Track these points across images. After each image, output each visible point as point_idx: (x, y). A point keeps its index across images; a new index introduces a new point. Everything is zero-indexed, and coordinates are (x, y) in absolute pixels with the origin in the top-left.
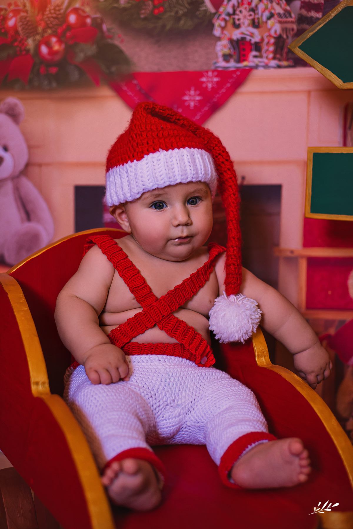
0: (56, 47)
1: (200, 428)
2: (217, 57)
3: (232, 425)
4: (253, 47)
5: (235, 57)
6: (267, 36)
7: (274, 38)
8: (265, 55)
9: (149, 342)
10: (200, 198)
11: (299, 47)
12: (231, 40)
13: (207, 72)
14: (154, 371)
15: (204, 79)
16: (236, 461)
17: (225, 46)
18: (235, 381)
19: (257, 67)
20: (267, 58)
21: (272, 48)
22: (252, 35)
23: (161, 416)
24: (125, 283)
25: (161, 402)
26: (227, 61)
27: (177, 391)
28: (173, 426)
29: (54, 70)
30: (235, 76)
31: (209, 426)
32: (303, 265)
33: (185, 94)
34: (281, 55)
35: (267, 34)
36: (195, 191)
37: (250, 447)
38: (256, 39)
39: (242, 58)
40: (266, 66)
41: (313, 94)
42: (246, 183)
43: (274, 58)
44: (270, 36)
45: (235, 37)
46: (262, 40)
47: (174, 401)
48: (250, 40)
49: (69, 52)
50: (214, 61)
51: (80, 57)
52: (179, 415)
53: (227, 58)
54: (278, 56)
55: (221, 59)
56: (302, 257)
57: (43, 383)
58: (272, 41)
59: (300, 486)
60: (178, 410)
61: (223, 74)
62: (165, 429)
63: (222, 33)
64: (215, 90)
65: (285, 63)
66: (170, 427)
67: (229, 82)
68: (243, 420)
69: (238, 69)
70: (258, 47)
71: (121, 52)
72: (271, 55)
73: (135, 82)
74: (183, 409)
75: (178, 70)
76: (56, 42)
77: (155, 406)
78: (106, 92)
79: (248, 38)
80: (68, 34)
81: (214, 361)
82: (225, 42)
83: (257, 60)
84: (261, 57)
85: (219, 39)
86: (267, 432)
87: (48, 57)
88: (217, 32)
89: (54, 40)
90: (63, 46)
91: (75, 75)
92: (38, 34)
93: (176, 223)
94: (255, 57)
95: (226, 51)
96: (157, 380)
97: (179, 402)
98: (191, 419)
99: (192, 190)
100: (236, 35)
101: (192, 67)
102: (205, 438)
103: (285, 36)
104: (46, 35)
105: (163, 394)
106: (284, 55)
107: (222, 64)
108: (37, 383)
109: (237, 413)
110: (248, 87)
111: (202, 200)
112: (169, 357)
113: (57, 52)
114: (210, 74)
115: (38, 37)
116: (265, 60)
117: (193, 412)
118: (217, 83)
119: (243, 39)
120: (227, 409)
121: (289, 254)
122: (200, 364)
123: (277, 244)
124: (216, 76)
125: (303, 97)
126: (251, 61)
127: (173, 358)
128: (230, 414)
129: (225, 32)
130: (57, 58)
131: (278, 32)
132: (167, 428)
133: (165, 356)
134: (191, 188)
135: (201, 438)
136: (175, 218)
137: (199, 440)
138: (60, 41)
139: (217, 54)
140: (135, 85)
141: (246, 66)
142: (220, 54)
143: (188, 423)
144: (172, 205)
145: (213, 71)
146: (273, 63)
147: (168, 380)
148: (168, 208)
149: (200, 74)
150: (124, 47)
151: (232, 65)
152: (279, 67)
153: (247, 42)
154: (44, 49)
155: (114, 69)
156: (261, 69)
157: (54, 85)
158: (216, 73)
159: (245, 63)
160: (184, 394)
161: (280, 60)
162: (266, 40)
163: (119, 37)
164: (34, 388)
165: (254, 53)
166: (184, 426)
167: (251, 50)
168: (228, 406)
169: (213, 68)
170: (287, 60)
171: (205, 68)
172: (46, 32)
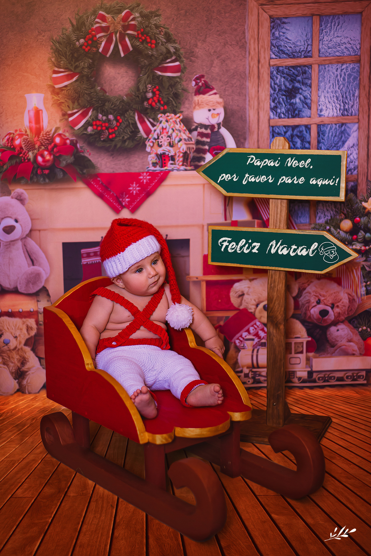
0: (48, 158)
1: (166, 381)
2: (149, 164)
3: (184, 377)
4: (170, 158)
5: (160, 164)
6: (178, 152)
7: (182, 153)
8: (177, 163)
9: (139, 338)
10: (157, 260)
11: (202, 172)
12: (157, 155)
13: (143, 173)
14: (142, 353)
15: (141, 177)
16: (189, 393)
17: (153, 158)
18: (181, 356)
19: (173, 170)
20: (178, 164)
21: (181, 159)
22: (169, 151)
23: (147, 375)
24: (126, 308)
25: (147, 368)
26: (155, 167)
27: (154, 363)
28: (152, 380)
29: (47, 172)
30: (159, 175)
31: (172, 379)
32: (204, 285)
33: (130, 187)
34: (187, 163)
35: (178, 151)
36: (155, 258)
37: (195, 387)
38: (172, 153)
39: (163, 165)
40: (178, 170)
41: (206, 186)
42: (168, 238)
43: (183, 165)
44: (180, 152)
45: (159, 153)
46: (175, 154)
47: (153, 368)
48: (168, 154)
49: (56, 160)
50: (148, 167)
51: (63, 164)
52: (156, 375)
53: (154, 164)
54: (185, 164)
55: (151, 165)
56: (203, 281)
57: (91, 364)
58: (181, 155)
59: (218, 405)
60: (155, 373)
61: (153, 175)
62: (149, 382)
63: (151, 150)
64: (148, 184)
65: (189, 168)
66: (151, 381)
67: (156, 179)
68: (189, 375)
69: (161, 171)
70: (173, 158)
71: (90, 160)
72: (181, 163)
73: (99, 179)
74: (157, 371)
75: (125, 172)
76: (47, 154)
77: (144, 371)
78: (81, 185)
79: (167, 153)
80: (55, 150)
81: (170, 347)
82: (153, 155)
83: (173, 166)
84: (175, 164)
85: (149, 153)
86: (200, 379)
87: (42, 163)
88: (148, 149)
89: (46, 153)
90: (52, 157)
91: (60, 175)
92: (35, 149)
93: (151, 276)
94: (172, 164)
95: (154, 161)
96: (145, 357)
97: (156, 368)
98: (161, 377)
99: (153, 258)
100: (160, 151)
101: (134, 170)
102: (169, 386)
103: (189, 152)
104: (40, 150)
105: (148, 364)
106: (189, 163)
107: (152, 168)
108: (88, 364)
109: (186, 372)
110: (167, 182)
111: (158, 261)
112: (148, 346)
113: (48, 161)
114: (145, 174)
115: (36, 151)
116: (177, 166)
117: (162, 373)
118: (149, 179)
119: (164, 153)
120: (180, 370)
121: (195, 279)
122: (162, 349)
123: (189, 274)
124: (149, 176)
125: (201, 188)
126: (169, 167)
127: (151, 346)
128: (183, 372)
129: (153, 149)
130: (48, 164)
131: (185, 149)
132: (149, 381)
133: (147, 345)
134: (152, 257)
135: (166, 386)
136: (150, 274)
137: (165, 387)
138: (50, 154)
139: (149, 163)
140: (99, 181)
141: (166, 170)
142: (151, 163)
143: (160, 379)
144: (146, 268)
145: (147, 173)
146: (182, 168)
147: (150, 357)
148: (144, 270)
149: (139, 174)
150: (90, 158)
151: (158, 169)
152: (186, 170)
153: (166, 155)
154: (40, 159)
155: (85, 171)
156: (175, 171)
157: (47, 181)
158: (148, 174)
159: (166, 168)
160: (157, 364)
161: (186, 166)
162: (178, 155)
163: (88, 152)
164: (87, 367)
165: (171, 162)
166: (157, 380)
167: (169, 160)
168: (180, 369)
169: (146, 171)
170: (191, 166)
171: (142, 171)
172: (41, 148)
